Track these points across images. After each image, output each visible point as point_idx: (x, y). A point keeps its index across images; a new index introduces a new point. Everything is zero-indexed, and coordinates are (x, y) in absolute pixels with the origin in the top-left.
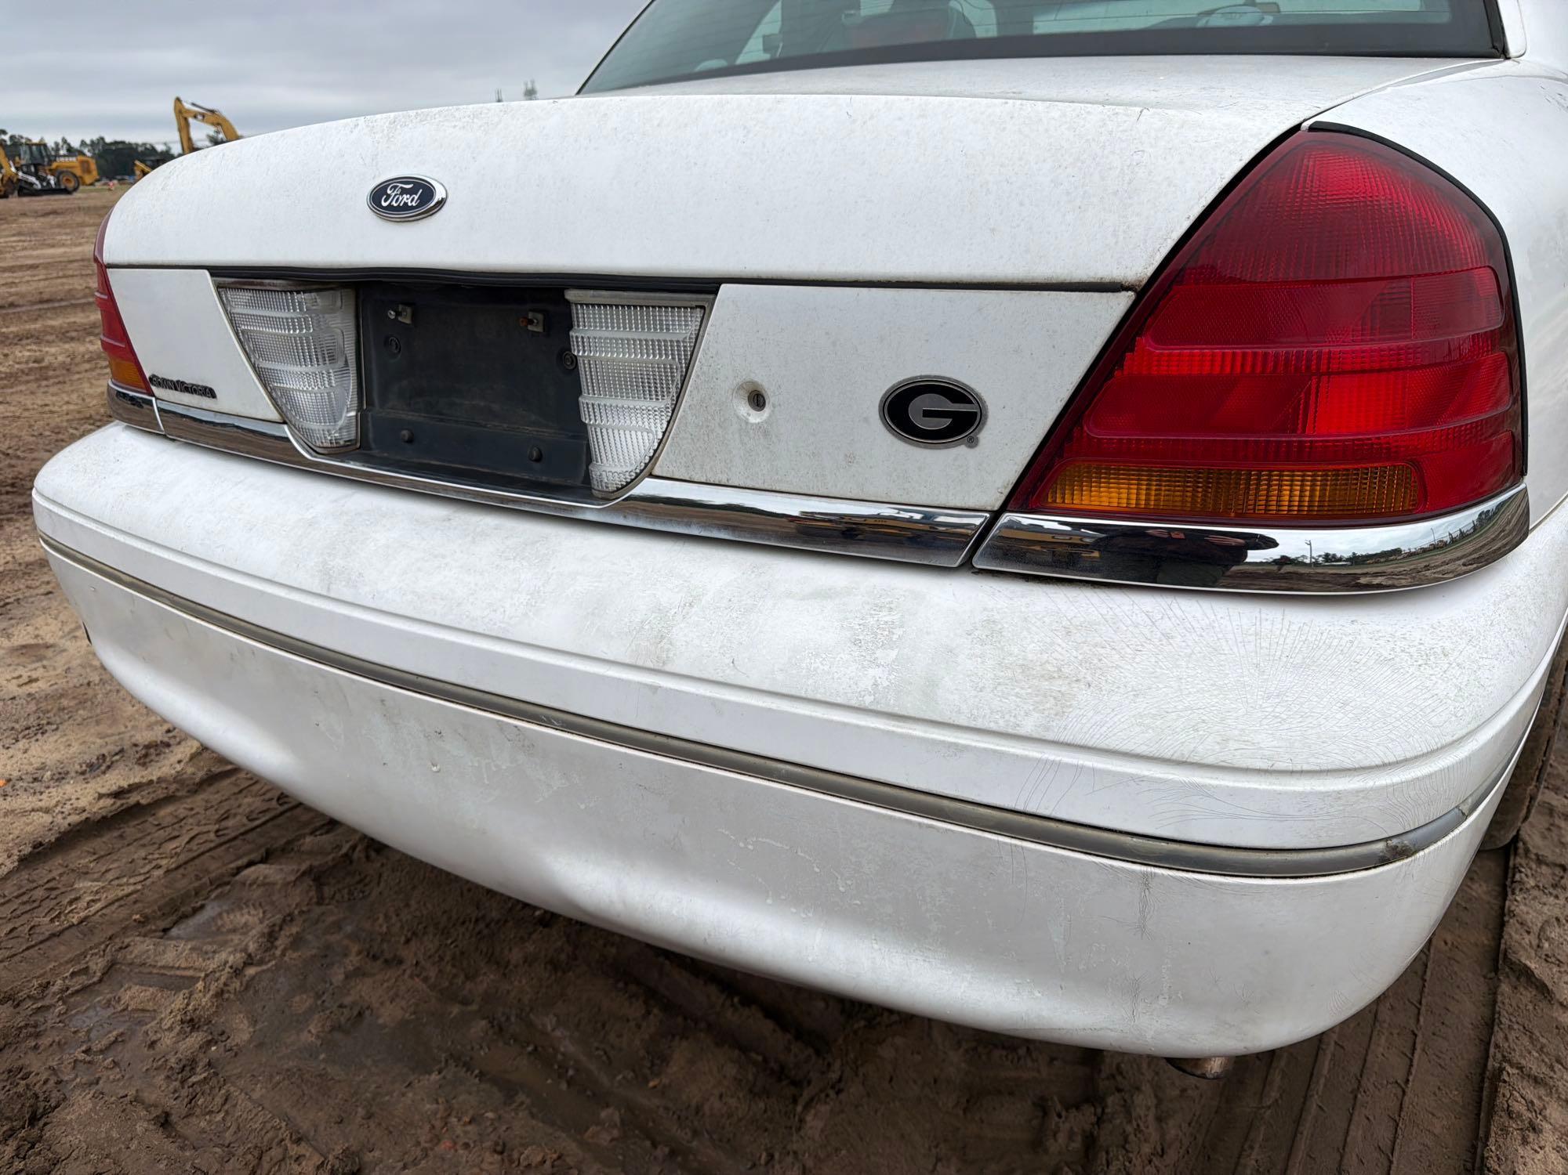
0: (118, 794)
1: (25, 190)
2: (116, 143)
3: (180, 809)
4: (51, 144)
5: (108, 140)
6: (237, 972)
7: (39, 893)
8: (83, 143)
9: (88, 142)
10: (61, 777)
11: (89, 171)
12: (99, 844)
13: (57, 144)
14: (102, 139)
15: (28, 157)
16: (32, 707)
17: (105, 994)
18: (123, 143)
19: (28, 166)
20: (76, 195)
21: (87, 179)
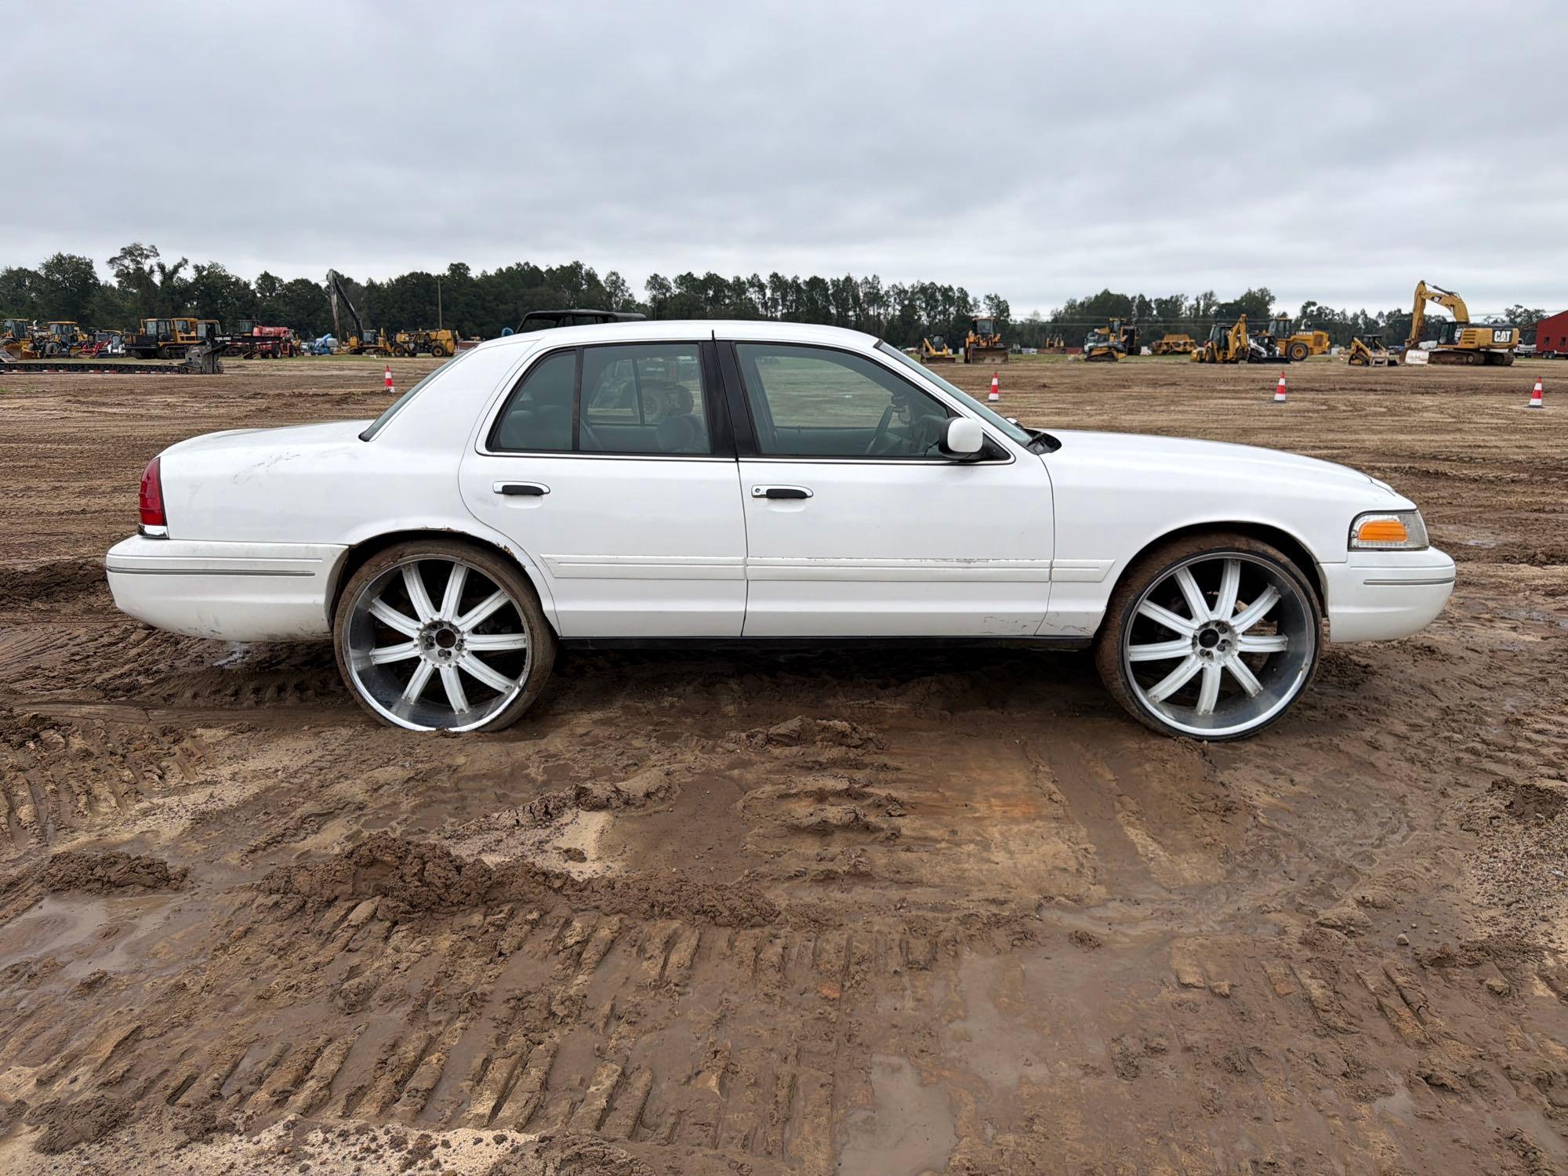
11: (1320, 344)
20: (1300, 363)
21: (1317, 350)
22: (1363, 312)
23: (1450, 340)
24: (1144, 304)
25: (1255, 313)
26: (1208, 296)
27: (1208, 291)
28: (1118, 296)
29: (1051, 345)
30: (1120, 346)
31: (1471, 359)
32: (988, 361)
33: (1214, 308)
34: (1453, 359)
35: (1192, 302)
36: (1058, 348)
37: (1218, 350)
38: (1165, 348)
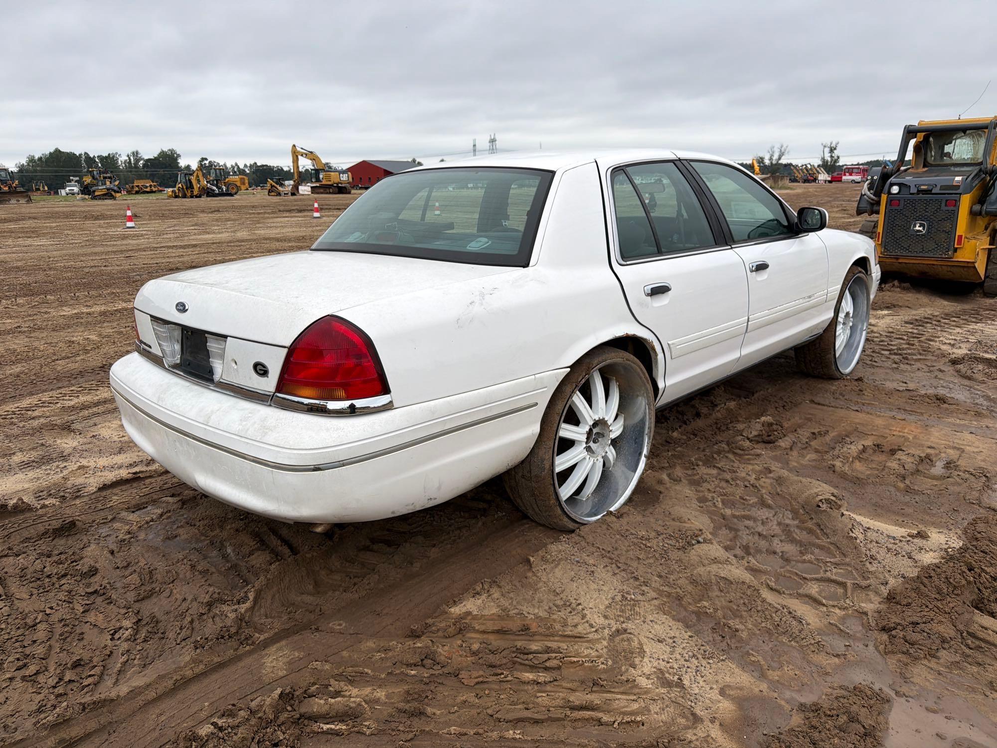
0: (134, 473)
1: (210, 193)
2: (263, 166)
3: (153, 480)
4: (229, 166)
5: (259, 164)
6: (147, 523)
7: (101, 498)
8: (245, 166)
9: (248, 165)
10: (120, 467)
11: (244, 184)
12: (124, 488)
13: (232, 166)
14: (255, 163)
15: (214, 175)
16: (120, 445)
17: (110, 524)
18: (266, 166)
19: (213, 181)
20: (236, 197)
21: (243, 187)
22: (236, 164)
23: (318, 180)
24: (90, 160)
25: (170, 165)
26: (136, 154)
27: (135, 150)
28: (68, 153)
29: (38, 189)
30: (116, 188)
31: (331, 190)
32: (13, 201)
33: (142, 162)
34: (322, 191)
35: (124, 158)
36: (44, 191)
37: (187, 188)
38: (137, 189)
